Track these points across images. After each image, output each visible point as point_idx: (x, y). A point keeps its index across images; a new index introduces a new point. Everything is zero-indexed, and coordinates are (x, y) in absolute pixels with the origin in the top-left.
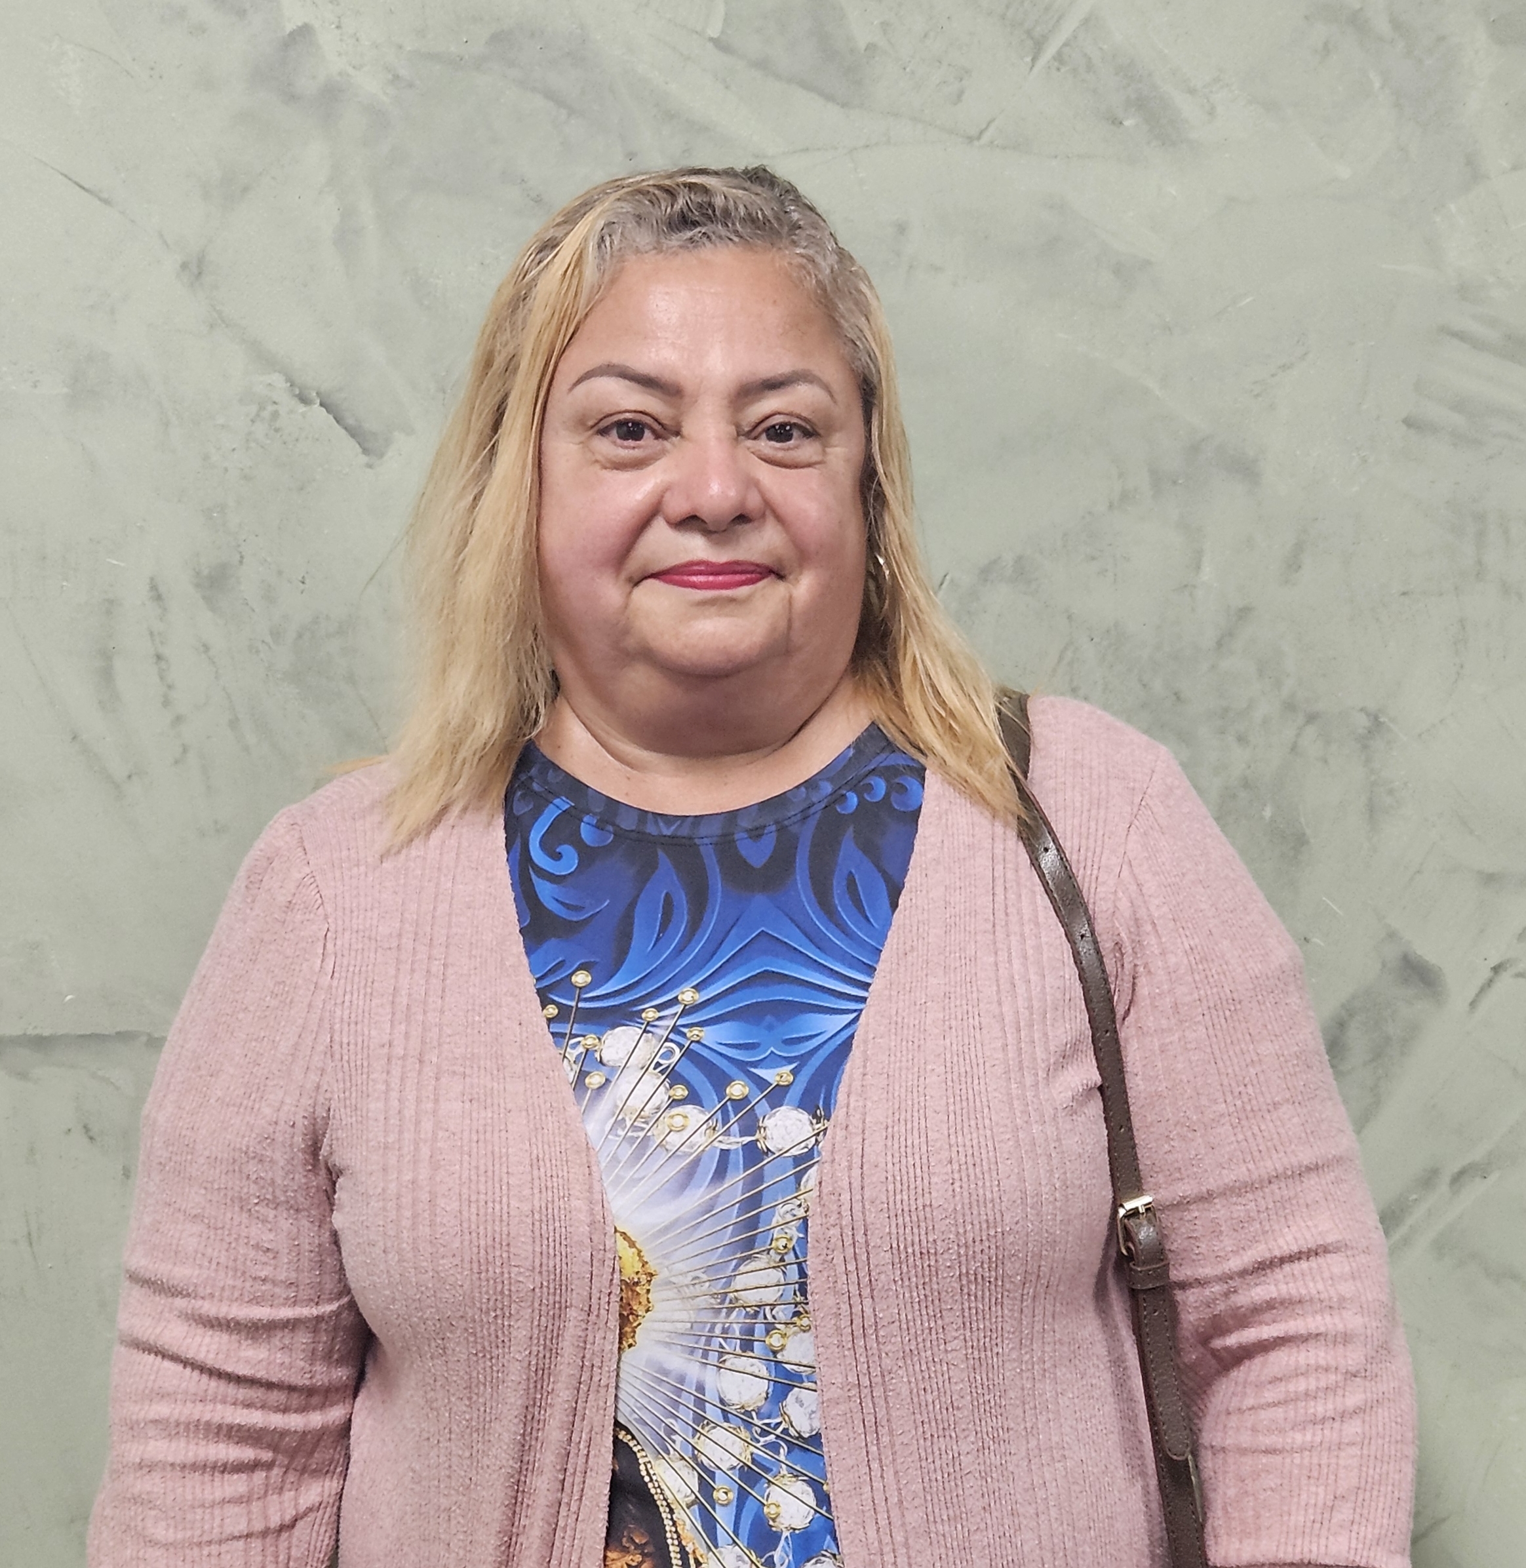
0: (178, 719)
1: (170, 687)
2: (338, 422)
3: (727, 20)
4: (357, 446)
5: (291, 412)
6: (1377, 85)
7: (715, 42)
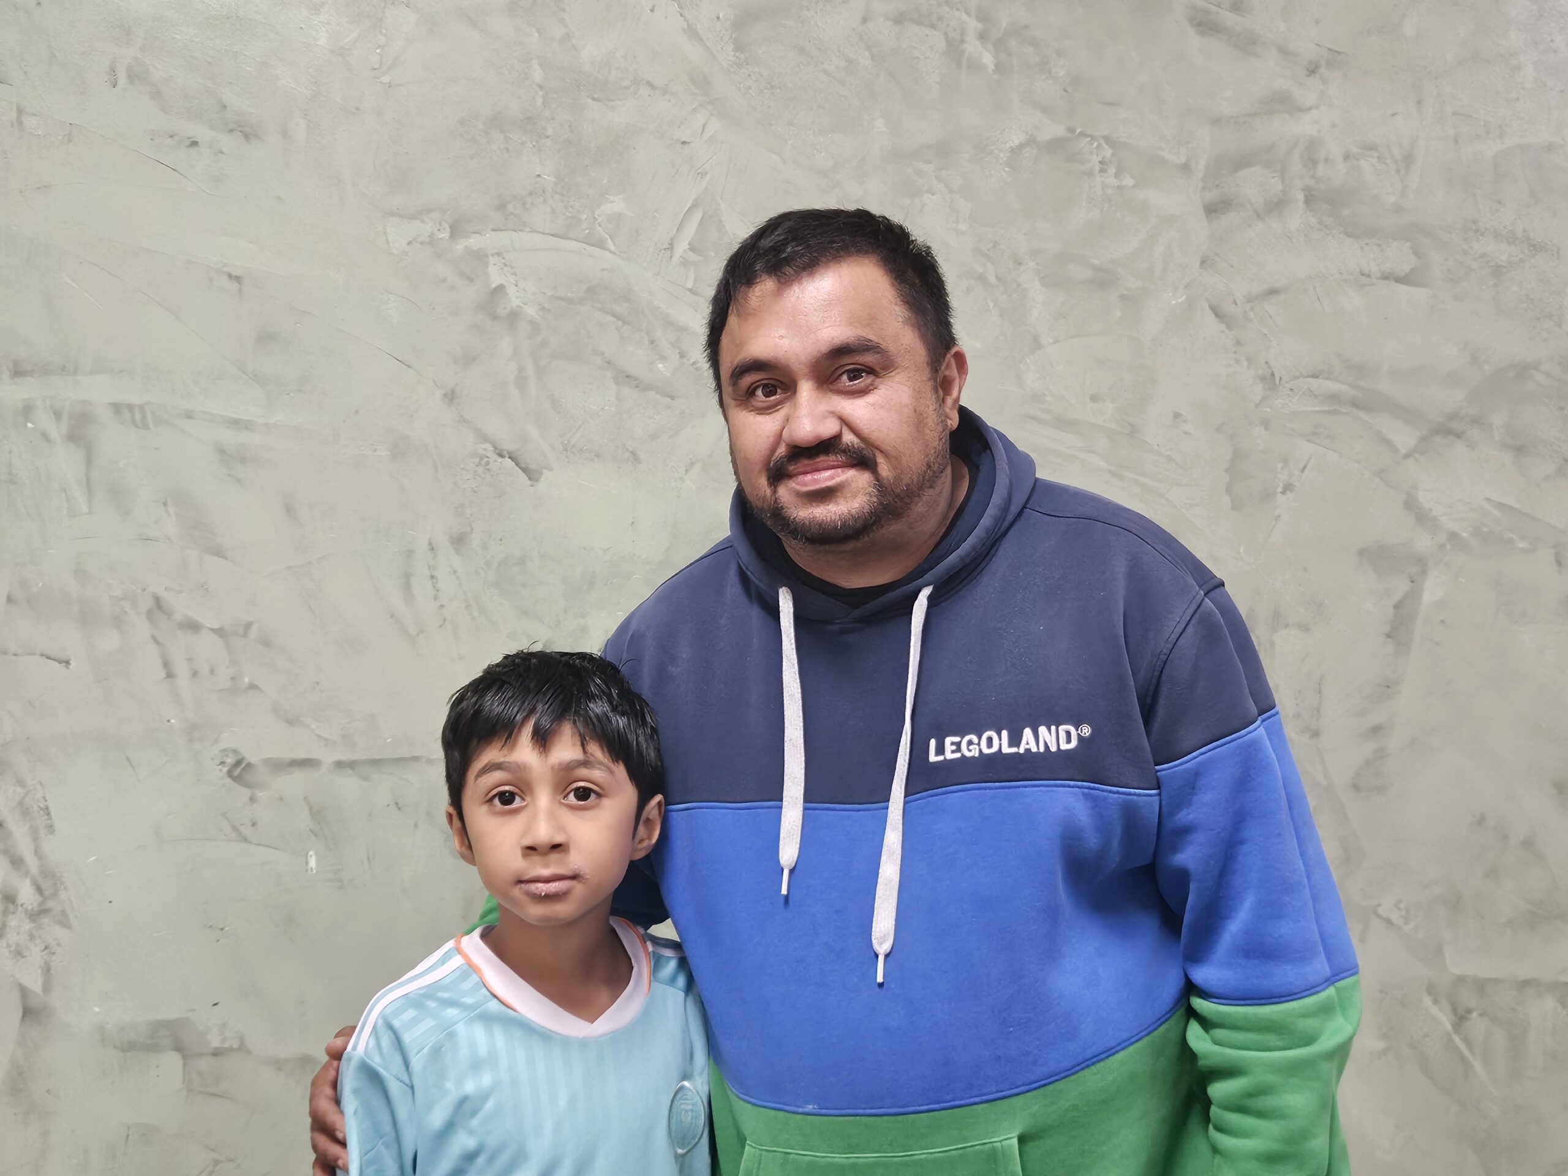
0: (442, 606)
1: (438, 591)
2: (517, 465)
3: (695, 281)
4: (526, 477)
5: (495, 461)
6: (991, 306)
7: (691, 291)
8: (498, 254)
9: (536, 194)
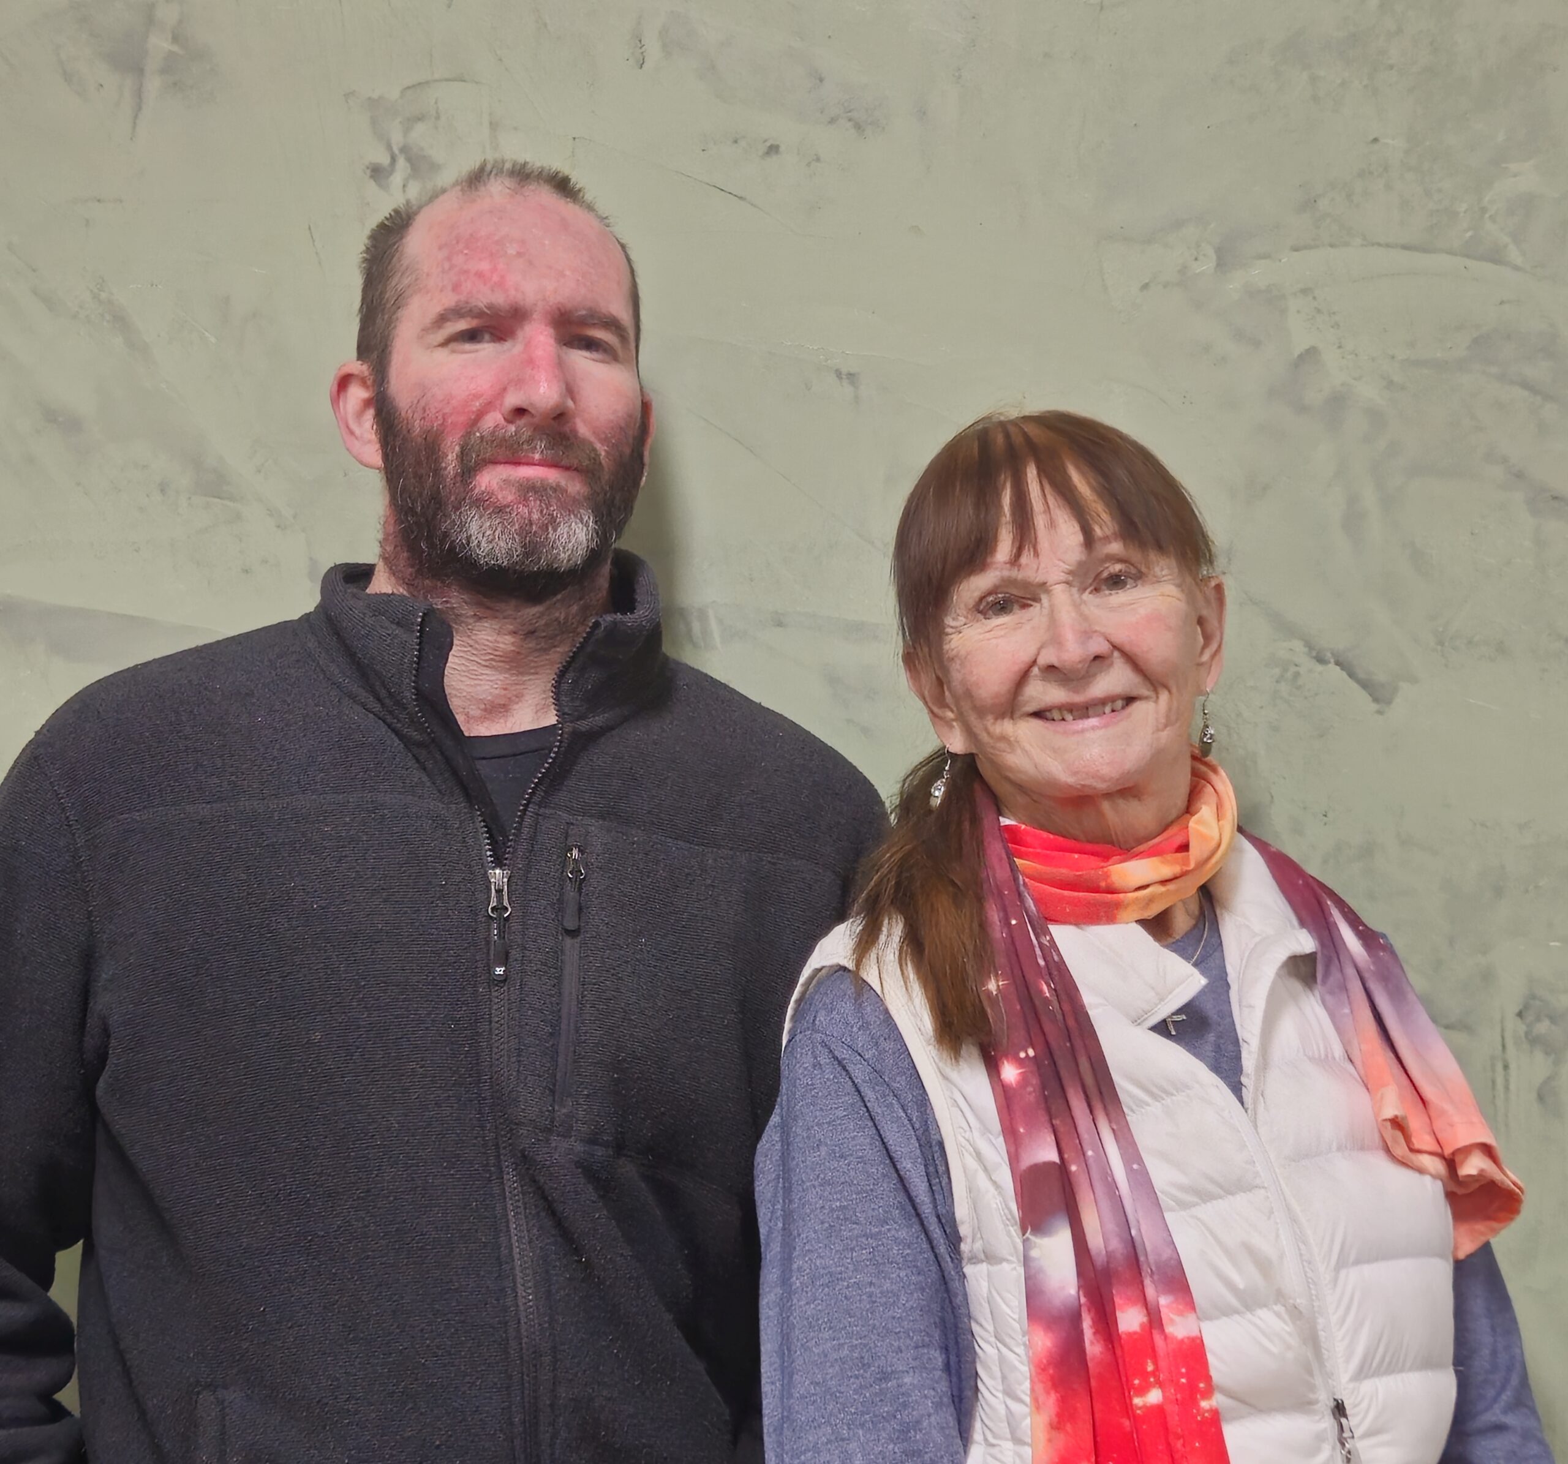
2: (1351, 676)
4: (1368, 696)
5: (1310, 671)
8: (1305, 291)
9: (1371, 173)
